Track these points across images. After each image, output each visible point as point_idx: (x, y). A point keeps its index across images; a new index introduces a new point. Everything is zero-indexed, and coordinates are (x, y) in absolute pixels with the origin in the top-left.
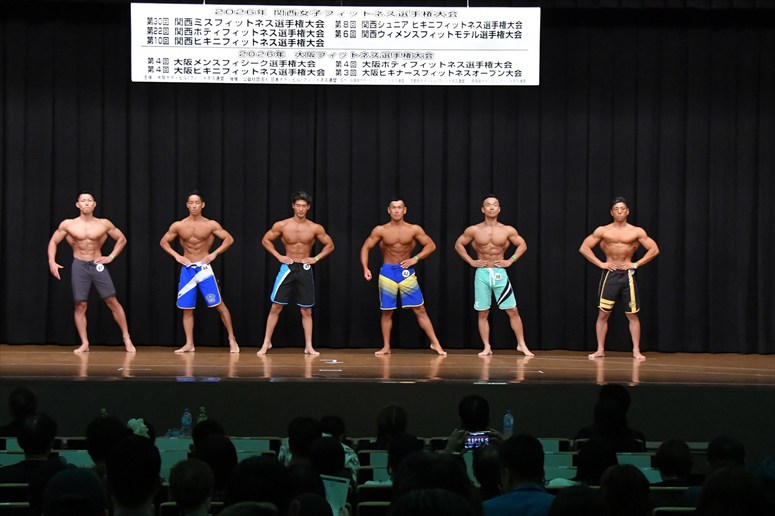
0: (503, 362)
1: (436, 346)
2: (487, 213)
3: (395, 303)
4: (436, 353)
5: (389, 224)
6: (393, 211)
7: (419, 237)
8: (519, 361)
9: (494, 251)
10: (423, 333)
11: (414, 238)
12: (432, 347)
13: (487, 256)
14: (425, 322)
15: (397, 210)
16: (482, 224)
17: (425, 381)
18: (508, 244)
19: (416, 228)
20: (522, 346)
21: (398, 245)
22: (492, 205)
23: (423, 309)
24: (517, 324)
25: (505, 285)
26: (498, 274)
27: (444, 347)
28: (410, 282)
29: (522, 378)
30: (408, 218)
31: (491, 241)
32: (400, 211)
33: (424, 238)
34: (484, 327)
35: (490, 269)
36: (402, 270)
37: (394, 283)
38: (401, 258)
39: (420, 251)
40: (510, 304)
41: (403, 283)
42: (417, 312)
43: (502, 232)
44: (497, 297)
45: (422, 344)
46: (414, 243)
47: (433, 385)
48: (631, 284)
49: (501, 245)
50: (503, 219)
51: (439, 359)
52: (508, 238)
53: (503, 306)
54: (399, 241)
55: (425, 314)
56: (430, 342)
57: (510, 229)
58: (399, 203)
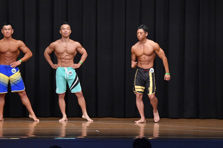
0: (74, 125)
1: (33, 116)
2: (63, 34)
3: (7, 89)
4: (32, 120)
5: (3, 40)
6: (5, 31)
7: (22, 48)
8: (83, 124)
9: (68, 57)
10: (24, 107)
11: (19, 48)
12: (30, 116)
13: (63, 60)
14: (26, 101)
15: (8, 31)
16: (59, 41)
17: (25, 137)
18: (76, 53)
19: (20, 43)
20: (85, 116)
21: (9, 53)
22: (66, 29)
23: (25, 93)
24: (82, 102)
25: (74, 78)
26: (70, 71)
27: (37, 116)
28: (16, 76)
29: (85, 135)
30: (15, 36)
31: (66, 51)
32: (10, 31)
33: (25, 49)
34: (62, 104)
35: (65, 68)
36: (11, 68)
37: (6, 77)
38: (11, 61)
39: (23, 57)
40: (78, 89)
41: (12, 77)
42: (21, 94)
43: (73, 45)
44: (70, 85)
45: (24, 114)
46: (19, 52)
47: (30, 140)
48: (151, 78)
49: (72, 54)
50: (73, 37)
51: (35, 124)
52: (76, 50)
53: (73, 91)
54: (9, 50)
55: (26, 96)
56: (29, 113)
57: (77, 44)
58: (8, 27)
